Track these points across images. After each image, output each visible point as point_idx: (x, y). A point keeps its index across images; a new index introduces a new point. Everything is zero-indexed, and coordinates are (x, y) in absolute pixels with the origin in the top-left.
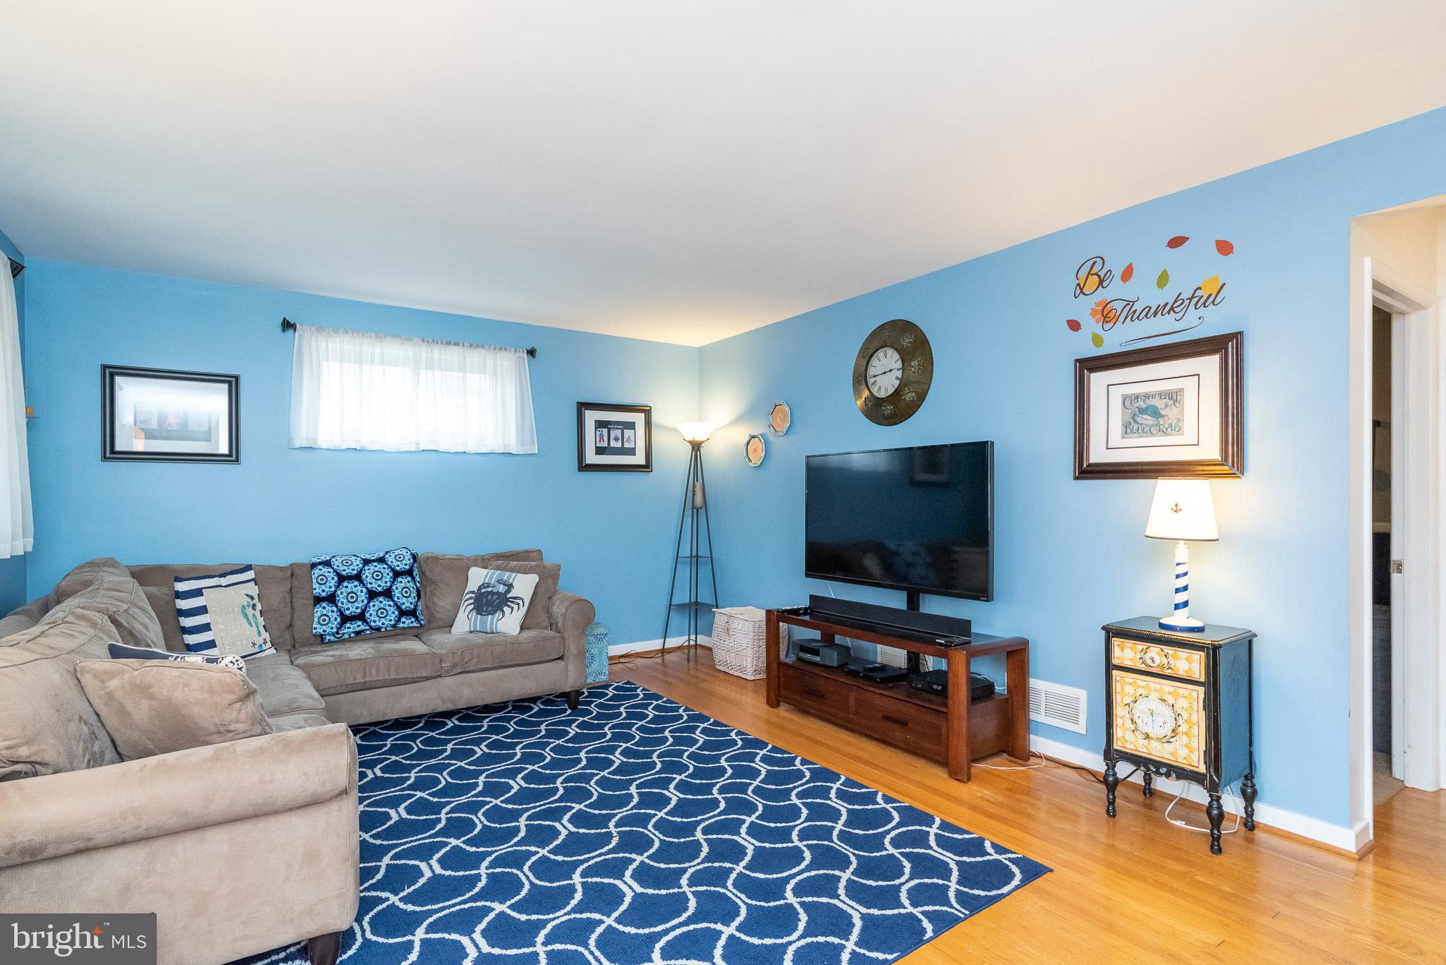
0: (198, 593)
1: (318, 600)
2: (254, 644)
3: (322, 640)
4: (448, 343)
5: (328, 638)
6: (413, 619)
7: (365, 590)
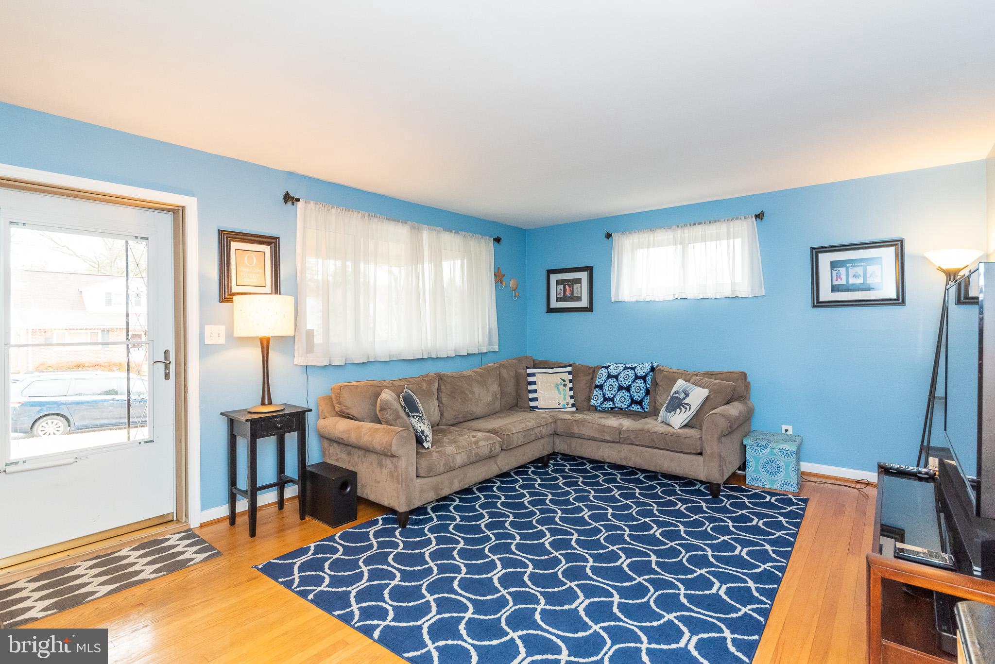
0: (534, 375)
1: (596, 387)
2: (560, 404)
3: (596, 409)
4: (695, 224)
5: (599, 408)
6: (639, 407)
7: (617, 385)
